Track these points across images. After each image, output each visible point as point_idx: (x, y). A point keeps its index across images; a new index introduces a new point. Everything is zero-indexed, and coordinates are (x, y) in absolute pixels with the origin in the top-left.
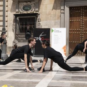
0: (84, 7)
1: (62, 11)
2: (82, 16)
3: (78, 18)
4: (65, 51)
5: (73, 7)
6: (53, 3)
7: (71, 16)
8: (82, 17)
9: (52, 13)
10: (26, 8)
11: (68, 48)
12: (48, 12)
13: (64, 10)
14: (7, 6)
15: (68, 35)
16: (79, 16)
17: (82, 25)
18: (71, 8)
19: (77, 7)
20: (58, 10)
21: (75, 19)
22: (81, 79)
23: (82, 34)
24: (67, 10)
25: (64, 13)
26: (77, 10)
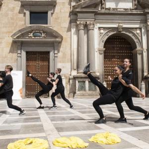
0: (40, 52)
1: (19, 55)
3: (34, 62)
4: (21, 94)
6: (10, 46)
7: (27, 60)
8: (38, 61)
9: (9, 57)
11: (24, 90)
12: (4, 55)
13: (20, 54)
15: (25, 78)
16: (35, 60)
17: (38, 68)
18: (27, 53)
19: (34, 52)
20: (14, 54)
21: (31, 63)
23: (38, 77)
24: (24, 54)
25: (21, 57)
26: (33, 54)
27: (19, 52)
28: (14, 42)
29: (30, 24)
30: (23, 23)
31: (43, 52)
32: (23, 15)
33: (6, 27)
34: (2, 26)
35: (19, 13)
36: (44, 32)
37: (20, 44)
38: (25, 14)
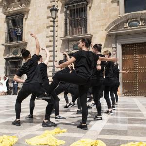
0: (138, 44)
1: (114, 49)
2: (136, 53)
3: (131, 55)
5: (126, 45)
6: (104, 40)
7: (123, 54)
8: (136, 55)
10: (76, 47)
14: (57, 46)
16: (133, 54)
17: (136, 63)
18: (123, 46)
19: (130, 44)
20: (109, 48)
21: (128, 57)
22: (138, 122)
23: (136, 72)
24: (119, 47)
25: (116, 51)
26: (130, 47)
27: (114, 45)
28: (109, 36)
29: (125, 13)
30: (117, 13)
31: (142, 43)
32: (116, 4)
33: (99, 20)
34: (95, 20)
35: (113, 2)
36: (141, 20)
37: (114, 37)
38: (118, 2)
